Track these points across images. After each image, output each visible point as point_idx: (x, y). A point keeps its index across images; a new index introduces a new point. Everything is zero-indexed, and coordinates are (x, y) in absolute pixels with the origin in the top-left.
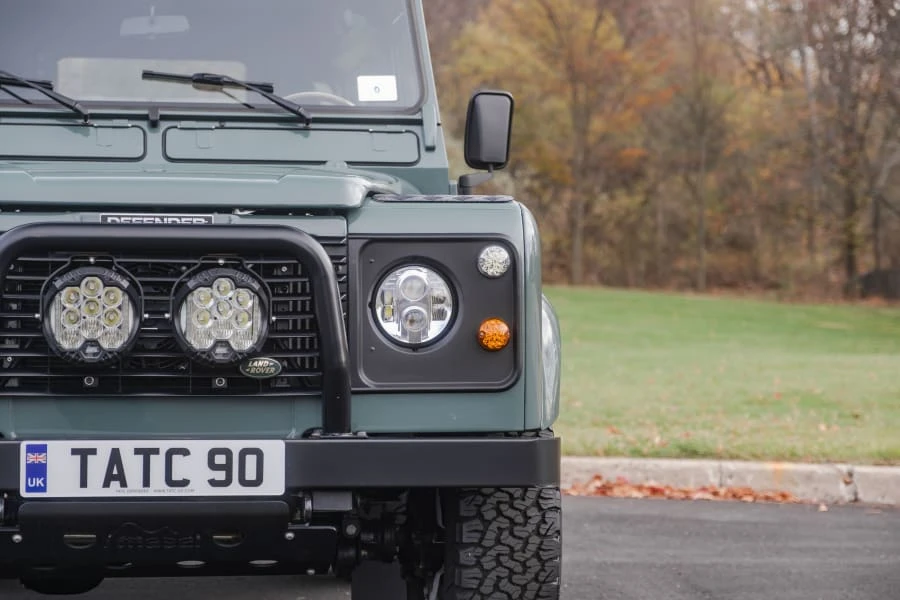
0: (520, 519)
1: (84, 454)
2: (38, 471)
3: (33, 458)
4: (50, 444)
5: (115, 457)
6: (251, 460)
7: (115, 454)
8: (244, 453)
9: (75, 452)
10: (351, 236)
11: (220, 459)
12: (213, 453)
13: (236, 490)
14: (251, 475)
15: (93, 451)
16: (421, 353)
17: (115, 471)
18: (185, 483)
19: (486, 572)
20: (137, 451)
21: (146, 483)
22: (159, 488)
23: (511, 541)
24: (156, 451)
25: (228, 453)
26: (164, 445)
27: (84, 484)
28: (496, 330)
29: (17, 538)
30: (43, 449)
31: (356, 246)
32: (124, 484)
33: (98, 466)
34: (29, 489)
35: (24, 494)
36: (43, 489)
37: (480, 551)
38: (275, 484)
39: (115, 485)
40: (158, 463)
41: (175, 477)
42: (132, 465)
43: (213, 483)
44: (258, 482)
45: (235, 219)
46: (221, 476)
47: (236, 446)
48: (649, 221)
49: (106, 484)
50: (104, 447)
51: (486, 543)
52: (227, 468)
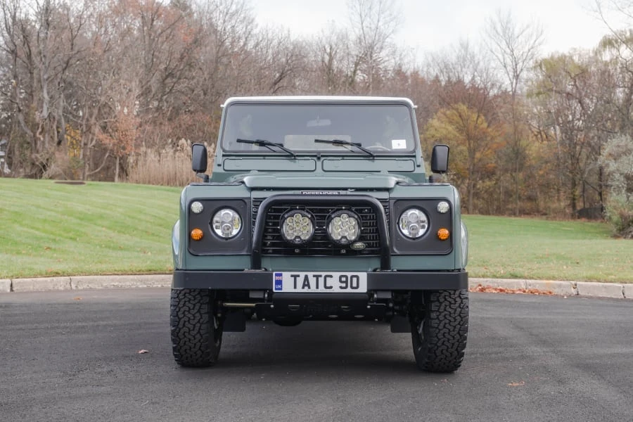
0: (453, 302)
1: (295, 277)
2: (279, 282)
3: (278, 278)
4: (284, 273)
5: (306, 278)
6: (355, 279)
7: (307, 276)
8: (352, 277)
9: (292, 276)
10: (390, 198)
11: (344, 279)
12: (341, 277)
13: (349, 290)
14: (355, 285)
15: (299, 276)
16: (416, 241)
17: (306, 283)
18: (331, 287)
19: (441, 321)
20: (314, 276)
21: (317, 287)
22: (322, 289)
23: (450, 310)
24: (321, 276)
25: (346, 277)
26: (324, 274)
27: (295, 287)
28: (444, 233)
29: (272, 306)
30: (281, 275)
31: (392, 202)
32: (309, 288)
33: (300, 281)
34: (276, 289)
35: (274, 291)
36: (281, 289)
37: (438, 313)
38: (363, 288)
39: (306, 288)
40: (321, 280)
41: (327, 285)
42: (312, 281)
43: (341, 288)
44: (357, 287)
45: (348, 192)
46: (344, 285)
47: (349, 274)
48: (497, 190)
49: (303, 288)
50: (302, 275)
51: (440, 310)
52: (346, 282)
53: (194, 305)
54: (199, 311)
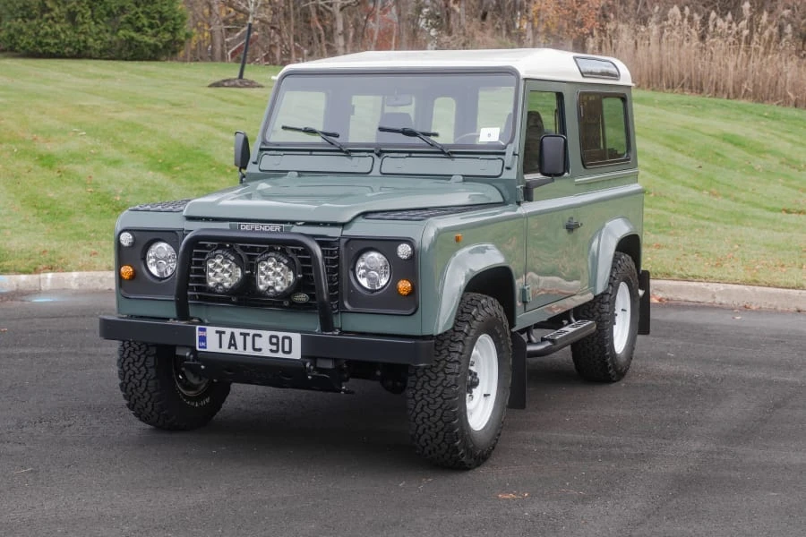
0: (434, 378)
1: (221, 333)
2: (203, 339)
3: (202, 334)
4: (208, 328)
5: (232, 336)
6: (287, 341)
7: (232, 334)
8: (284, 338)
9: (217, 332)
10: (343, 236)
11: (274, 340)
12: (271, 337)
13: (280, 355)
14: (287, 349)
15: (224, 332)
16: (376, 294)
17: (232, 344)
18: (260, 350)
19: (417, 402)
20: (241, 334)
21: (245, 349)
22: (249, 352)
23: (428, 388)
24: (248, 334)
25: (277, 337)
26: (252, 332)
27: (221, 347)
29: (203, 367)
30: (204, 330)
31: (343, 241)
32: (236, 348)
33: (226, 338)
34: (200, 347)
35: (198, 349)
36: (205, 348)
37: (414, 391)
38: (296, 354)
39: (233, 348)
40: (249, 339)
41: (256, 347)
42: (239, 340)
43: (272, 351)
44: (290, 352)
45: (295, 229)
46: (274, 348)
47: (281, 335)
49: (229, 348)
50: (228, 331)
51: (417, 388)
52: (277, 344)
53: (139, 357)
54: (144, 364)
